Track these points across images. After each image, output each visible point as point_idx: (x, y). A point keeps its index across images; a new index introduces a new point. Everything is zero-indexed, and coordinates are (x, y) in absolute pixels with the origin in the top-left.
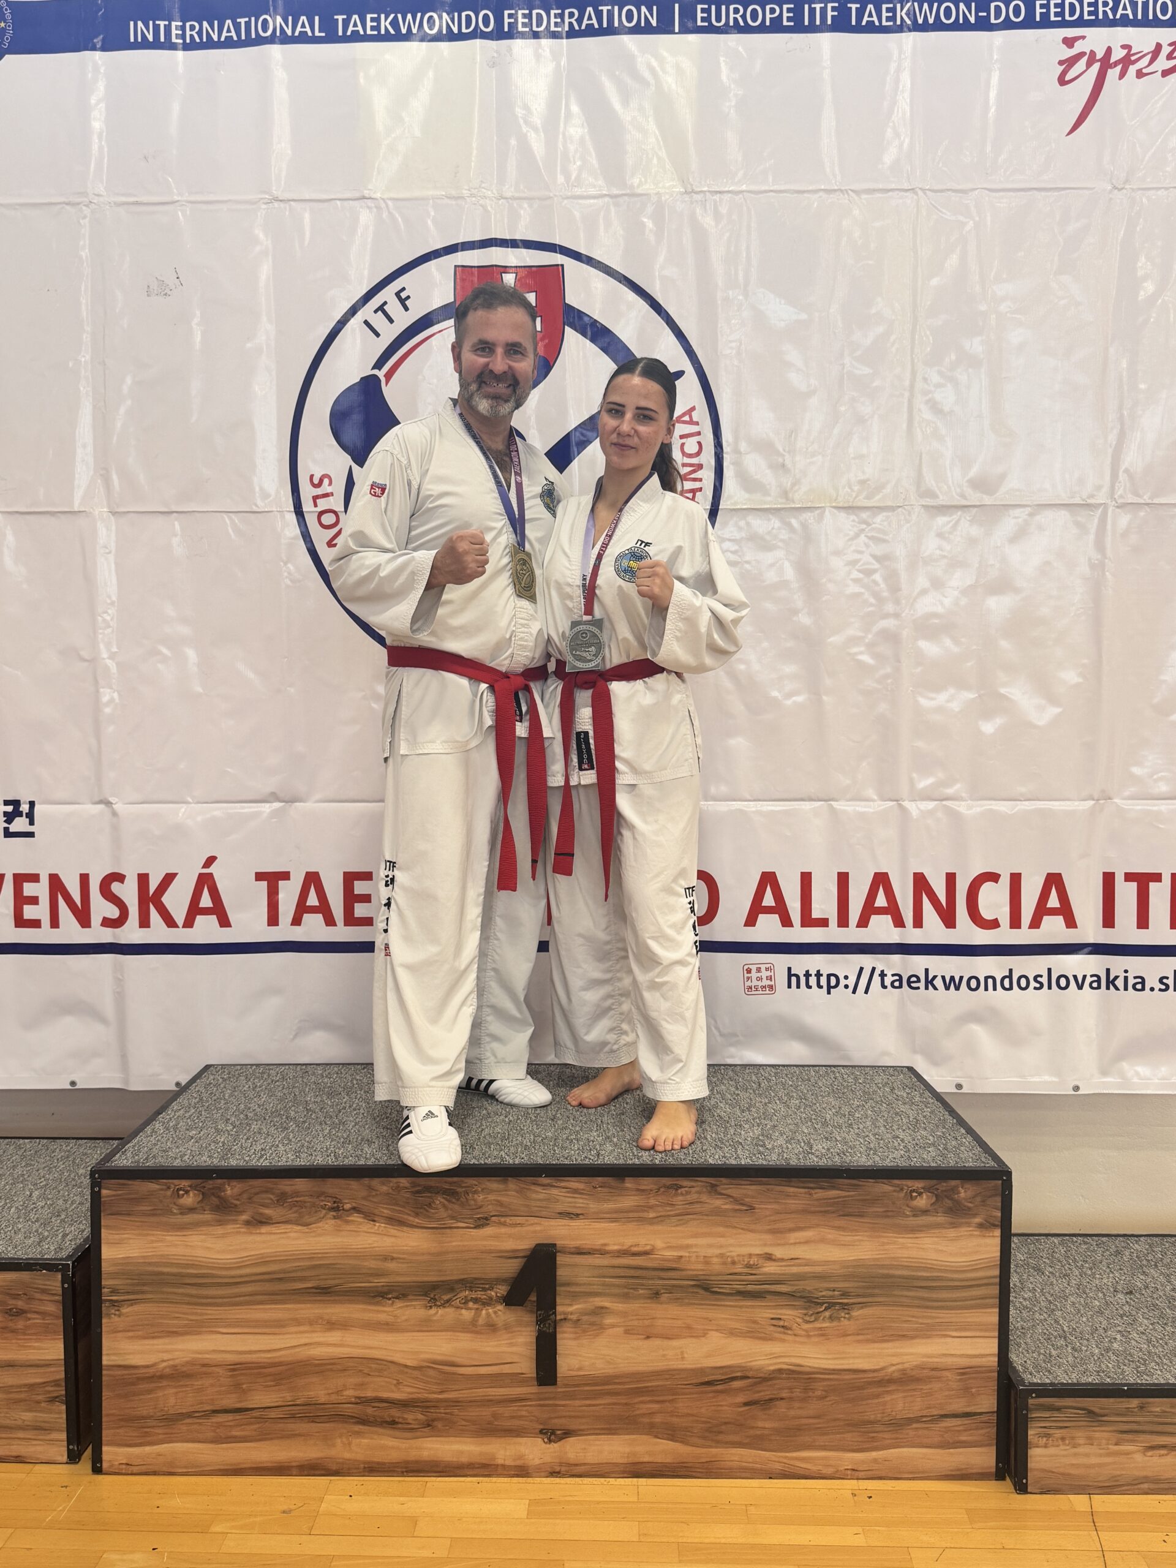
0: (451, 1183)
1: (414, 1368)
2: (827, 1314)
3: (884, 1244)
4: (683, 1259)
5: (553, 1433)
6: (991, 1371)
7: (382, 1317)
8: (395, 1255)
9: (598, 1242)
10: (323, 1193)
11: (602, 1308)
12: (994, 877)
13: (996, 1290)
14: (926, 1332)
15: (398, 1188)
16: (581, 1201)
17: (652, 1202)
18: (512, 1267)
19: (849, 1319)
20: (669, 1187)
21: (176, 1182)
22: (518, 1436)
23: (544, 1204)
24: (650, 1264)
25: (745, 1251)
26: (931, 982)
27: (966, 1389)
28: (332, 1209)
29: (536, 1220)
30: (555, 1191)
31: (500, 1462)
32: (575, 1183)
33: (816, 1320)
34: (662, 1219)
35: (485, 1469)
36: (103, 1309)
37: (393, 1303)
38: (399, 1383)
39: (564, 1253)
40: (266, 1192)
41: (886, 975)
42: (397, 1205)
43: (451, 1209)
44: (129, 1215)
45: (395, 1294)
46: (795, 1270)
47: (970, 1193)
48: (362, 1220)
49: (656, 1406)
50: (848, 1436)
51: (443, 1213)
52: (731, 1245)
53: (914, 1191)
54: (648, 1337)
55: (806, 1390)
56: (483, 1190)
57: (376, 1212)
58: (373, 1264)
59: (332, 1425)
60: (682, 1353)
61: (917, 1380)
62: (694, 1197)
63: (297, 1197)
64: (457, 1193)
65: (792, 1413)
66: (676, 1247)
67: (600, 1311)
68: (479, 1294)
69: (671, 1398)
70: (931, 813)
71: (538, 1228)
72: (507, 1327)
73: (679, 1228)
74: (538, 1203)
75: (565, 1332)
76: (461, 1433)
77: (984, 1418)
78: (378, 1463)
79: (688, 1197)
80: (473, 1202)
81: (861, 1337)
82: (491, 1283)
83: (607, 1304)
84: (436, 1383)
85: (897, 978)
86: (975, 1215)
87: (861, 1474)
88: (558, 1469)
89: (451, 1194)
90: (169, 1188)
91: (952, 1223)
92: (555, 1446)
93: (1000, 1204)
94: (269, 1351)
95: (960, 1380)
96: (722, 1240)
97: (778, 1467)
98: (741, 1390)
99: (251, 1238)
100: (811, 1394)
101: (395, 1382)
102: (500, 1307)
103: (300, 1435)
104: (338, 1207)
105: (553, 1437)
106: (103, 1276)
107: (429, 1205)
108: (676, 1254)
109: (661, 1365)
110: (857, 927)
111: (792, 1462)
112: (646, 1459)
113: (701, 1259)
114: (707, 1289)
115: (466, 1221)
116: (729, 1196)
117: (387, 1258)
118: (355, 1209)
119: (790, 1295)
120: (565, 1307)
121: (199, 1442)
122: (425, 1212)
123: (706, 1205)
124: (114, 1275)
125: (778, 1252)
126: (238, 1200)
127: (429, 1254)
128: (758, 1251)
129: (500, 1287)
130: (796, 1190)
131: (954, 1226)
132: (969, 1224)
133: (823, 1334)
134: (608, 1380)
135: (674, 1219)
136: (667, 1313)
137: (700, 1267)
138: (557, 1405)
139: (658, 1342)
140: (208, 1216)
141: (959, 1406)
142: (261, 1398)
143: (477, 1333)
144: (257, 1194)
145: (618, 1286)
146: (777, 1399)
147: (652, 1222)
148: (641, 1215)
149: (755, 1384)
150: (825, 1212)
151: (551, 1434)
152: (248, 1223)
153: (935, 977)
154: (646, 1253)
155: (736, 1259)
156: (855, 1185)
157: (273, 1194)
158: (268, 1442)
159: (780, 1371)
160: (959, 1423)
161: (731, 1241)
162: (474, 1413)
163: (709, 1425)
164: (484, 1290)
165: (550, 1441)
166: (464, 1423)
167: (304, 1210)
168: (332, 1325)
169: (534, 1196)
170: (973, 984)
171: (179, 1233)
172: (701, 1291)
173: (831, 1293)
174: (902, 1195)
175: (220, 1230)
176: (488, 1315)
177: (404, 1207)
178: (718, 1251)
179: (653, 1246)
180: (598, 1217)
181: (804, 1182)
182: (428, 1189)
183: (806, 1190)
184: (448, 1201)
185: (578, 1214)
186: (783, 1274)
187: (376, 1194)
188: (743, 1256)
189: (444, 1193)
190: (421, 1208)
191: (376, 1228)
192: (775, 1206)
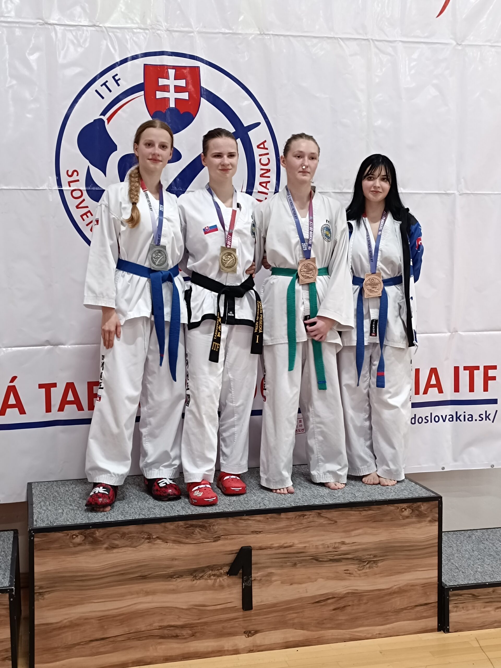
0: (202, 522)
1: (186, 609)
2: (368, 566)
3: (391, 533)
4: (307, 547)
5: (250, 632)
6: (435, 584)
7: (171, 587)
8: (177, 558)
9: (269, 544)
10: (142, 532)
11: (271, 573)
13: (436, 549)
14: (408, 570)
15: (178, 527)
16: (262, 525)
17: (293, 523)
18: (230, 558)
19: (377, 567)
20: (300, 516)
21: (72, 531)
22: (234, 636)
23: (245, 528)
24: (292, 551)
25: (333, 541)
27: (425, 593)
28: (147, 539)
29: (241, 536)
30: (250, 522)
31: (226, 648)
32: (258, 517)
33: (363, 569)
34: (297, 530)
35: (220, 653)
36: (35, 597)
37: (176, 580)
38: (179, 617)
39: (254, 550)
40: (116, 533)
42: (178, 534)
43: (203, 534)
44: (48, 549)
45: (177, 576)
46: (354, 548)
47: (426, 508)
48: (161, 542)
49: (295, 615)
50: (377, 619)
51: (199, 536)
52: (327, 539)
53: (403, 508)
54: (291, 584)
55: (359, 600)
56: (217, 524)
57: (168, 538)
58: (167, 563)
59: (148, 641)
60: (306, 590)
61: (405, 591)
62: (311, 519)
63: (130, 534)
64: (205, 526)
65: (354, 611)
66: (304, 542)
67: (270, 575)
68: (216, 572)
69: (302, 610)
72: (229, 586)
73: (304, 534)
74: (242, 528)
75: (255, 586)
76: (208, 637)
77: (433, 605)
78: (170, 656)
79: (309, 520)
80: (212, 530)
81: (381, 575)
82: (221, 567)
83: (273, 571)
84: (197, 615)
86: (428, 517)
87: (383, 635)
88: (252, 649)
89: (202, 527)
90: (68, 535)
91: (419, 521)
92: (251, 638)
93: (438, 511)
94: (117, 609)
95: (422, 590)
96: (323, 538)
97: (348, 636)
98: (332, 603)
99: (109, 555)
100: (361, 602)
101: (177, 617)
102: (225, 577)
103: (132, 647)
104: (150, 537)
105: (250, 634)
106: (35, 581)
107: (193, 533)
108: (303, 545)
109: (297, 596)
111: (354, 634)
112: (291, 639)
113: (314, 547)
114: (317, 560)
115: (209, 539)
116: (326, 518)
117: (173, 559)
118: (158, 538)
119: (352, 559)
120: (255, 574)
121: (83, 656)
122: (191, 536)
123: (317, 523)
124: (41, 580)
125: (347, 541)
126: (102, 538)
127: (193, 556)
128: (338, 541)
129: (225, 568)
130: (355, 512)
132: (425, 521)
133: (366, 575)
134: (274, 605)
135: (303, 530)
136: (300, 572)
137: (314, 550)
138: (251, 620)
139: (295, 586)
140: (87, 547)
141: (423, 601)
142: (114, 632)
143: (216, 590)
144: (111, 534)
145: (278, 562)
146: (347, 606)
147: (293, 532)
148: (288, 529)
149: (338, 600)
150: (367, 521)
151: (249, 633)
152: (107, 548)
154: (290, 546)
155: (329, 545)
156: (379, 508)
157: (119, 533)
158: (117, 653)
159: (348, 593)
160: (423, 608)
161: (327, 537)
162: (214, 627)
163: (318, 621)
164: (218, 570)
165: (249, 636)
166: (210, 632)
167: (134, 540)
168: (147, 593)
169: (241, 525)
171: (73, 556)
172: (315, 561)
173: (369, 556)
174: (398, 510)
175: (93, 553)
176: (220, 581)
177: (181, 535)
178: (321, 543)
179: (293, 543)
180: (269, 532)
181: (358, 509)
182: (192, 526)
183: (359, 512)
184: (202, 530)
185: (260, 532)
186: (349, 550)
187: (168, 530)
188: (332, 543)
189: (199, 527)
190: (189, 535)
191: (168, 546)
192: (346, 520)
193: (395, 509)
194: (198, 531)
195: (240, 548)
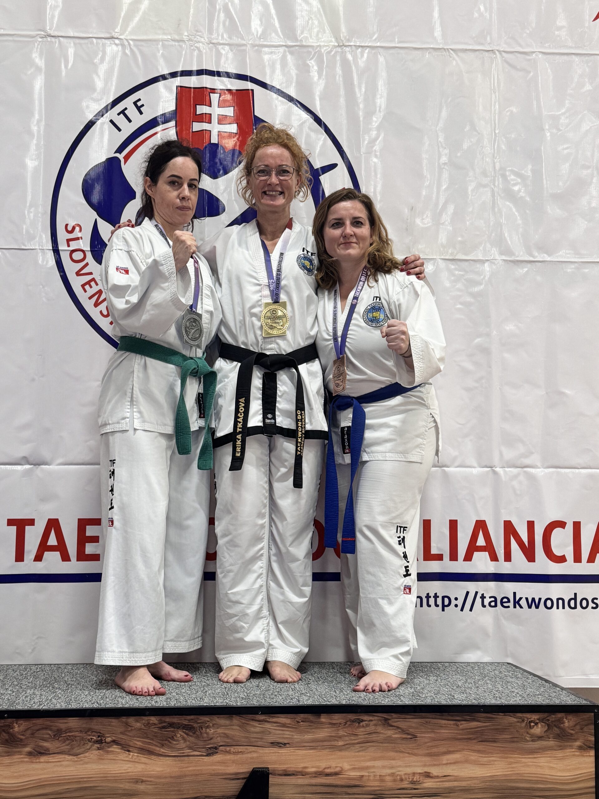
0: (189, 721)
3: (511, 763)
4: (365, 778)
8: (144, 779)
9: (299, 766)
10: (89, 730)
12: (561, 524)
15: (148, 724)
16: (288, 733)
17: (341, 733)
18: (235, 787)
20: (353, 721)
23: (259, 736)
24: (339, 782)
25: (409, 770)
26: (518, 602)
28: (97, 742)
29: (253, 749)
30: (267, 726)
32: (283, 719)
34: (347, 746)
39: (274, 774)
40: (46, 729)
41: (485, 597)
42: (147, 738)
43: (189, 741)
46: (447, 785)
47: (572, 723)
48: (120, 751)
51: (182, 745)
52: (400, 766)
53: (532, 722)
56: (213, 725)
57: (131, 744)
58: (127, 786)
63: (70, 732)
64: (194, 728)
66: (359, 768)
70: (516, 476)
71: (255, 755)
73: (361, 753)
74: (255, 735)
79: (368, 729)
80: (205, 735)
85: (493, 599)
86: (575, 740)
89: (188, 728)
91: (560, 746)
93: (593, 731)
96: (393, 762)
99: (32, 766)
104: (101, 740)
107: (172, 738)
108: (359, 774)
110: (464, 560)
113: (378, 778)
115: (200, 750)
116: (398, 728)
117: (138, 781)
118: (114, 742)
122: (169, 743)
123: (381, 735)
125: (435, 771)
126: (23, 735)
127: (171, 777)
128: (419, 770)
130: (446, 722)
131: (561, 748)
132: (572, 747)
135: (357, 746)
137: (377, 784)
144: (38, 730)
147: (340, 749)
148: (333, 743)
150: (470, 739)
152: (30, 754)
153: (521, 599)
154: (336, 774)
155: (403, 777)
156: (489, 718)
157: (51, 730)
161: (399, 763)
167: (74, 743)
169: (252, 729)
170: (549, 604)
174: (523, 725)
177: (152, 739)
178: (389, 771)
179: (341, 768)
180: (300, 745)
181: (452, 716)
182: (171, 725)
183: (455, 722)
184: (187, 734)
185: (285, 744)
186: (437, 788)
187: (132, 730)
188: (409, 774)
189: (183, 728)
190: (166, 740)
191: (131, 757)
192: (432, 735)
193: (518, 722)
194: (181, 735)
195: (251, 770)
